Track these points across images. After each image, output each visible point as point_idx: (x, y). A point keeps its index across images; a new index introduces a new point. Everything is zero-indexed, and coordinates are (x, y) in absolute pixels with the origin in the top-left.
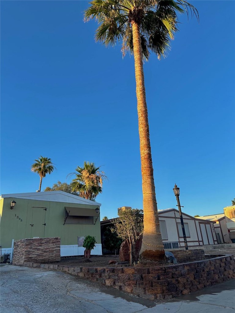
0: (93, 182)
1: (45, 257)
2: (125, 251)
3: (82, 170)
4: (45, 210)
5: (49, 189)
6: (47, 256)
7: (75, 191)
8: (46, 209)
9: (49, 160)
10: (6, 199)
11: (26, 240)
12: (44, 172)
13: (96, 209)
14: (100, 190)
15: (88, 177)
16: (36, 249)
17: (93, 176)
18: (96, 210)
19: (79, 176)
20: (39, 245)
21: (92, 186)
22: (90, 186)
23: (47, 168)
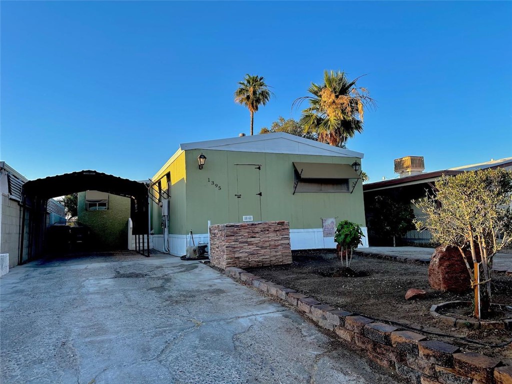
0: (343, 112)
1: (264, 257)
2: (447, 270)
3: (320, 89)
4: (258, 169)
5: (266, 131)
6: (267, 256)
7: (308, 133)
8: (260, 167)
9: (261, 79)
10: (189, 151)
11: (227, 226)
12: (256, 102)
13: (353, 165)
14: (359, 126)
15: (334, 102)
16: (244, 242)
17: (344, 99)
18: (354, 167)
19: (315, 102)
20: (250, 236)
21: (342, 121)
22: (338, 120)
23: (259, 94)
